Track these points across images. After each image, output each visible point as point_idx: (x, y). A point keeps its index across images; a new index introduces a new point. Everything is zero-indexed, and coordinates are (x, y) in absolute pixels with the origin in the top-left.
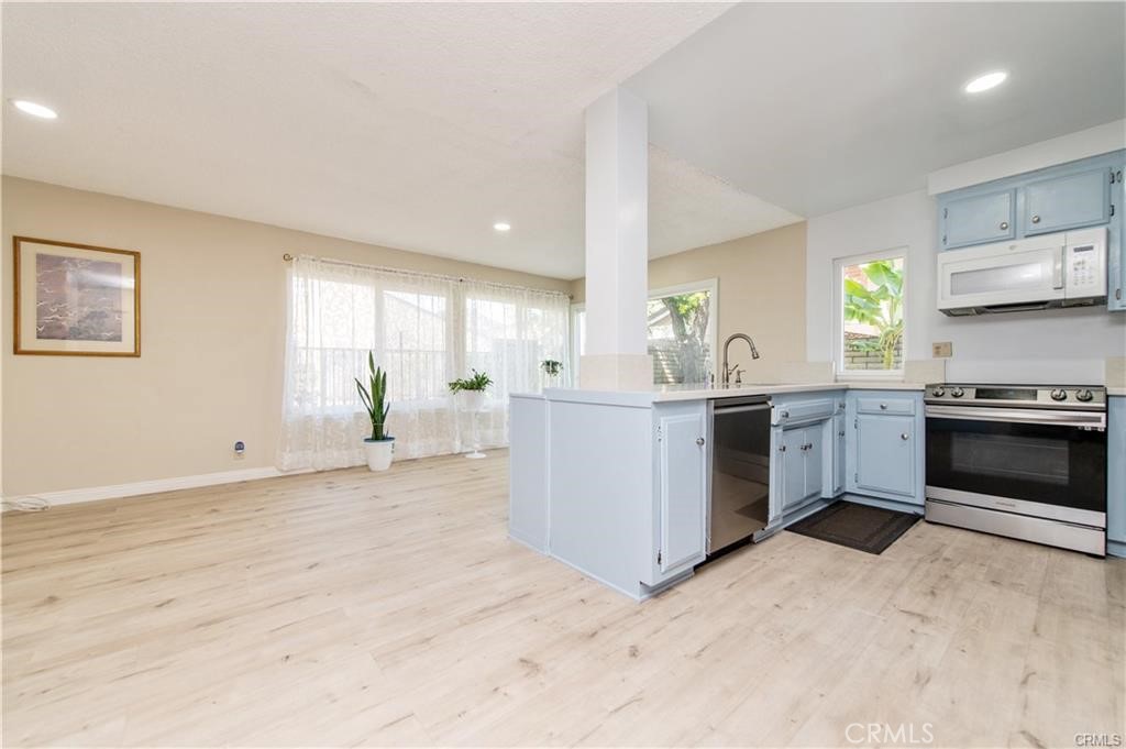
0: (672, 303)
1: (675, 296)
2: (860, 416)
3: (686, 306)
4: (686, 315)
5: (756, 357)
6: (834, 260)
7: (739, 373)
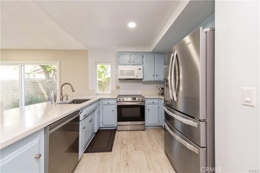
0: (44, 67)
1: (45, 65)
2: (103, 106)
3: (50, 69)
4: (50, 71)
5: (73, 91)
6: (95, 62)
7: (67, 96)
